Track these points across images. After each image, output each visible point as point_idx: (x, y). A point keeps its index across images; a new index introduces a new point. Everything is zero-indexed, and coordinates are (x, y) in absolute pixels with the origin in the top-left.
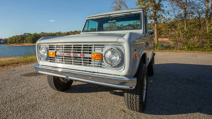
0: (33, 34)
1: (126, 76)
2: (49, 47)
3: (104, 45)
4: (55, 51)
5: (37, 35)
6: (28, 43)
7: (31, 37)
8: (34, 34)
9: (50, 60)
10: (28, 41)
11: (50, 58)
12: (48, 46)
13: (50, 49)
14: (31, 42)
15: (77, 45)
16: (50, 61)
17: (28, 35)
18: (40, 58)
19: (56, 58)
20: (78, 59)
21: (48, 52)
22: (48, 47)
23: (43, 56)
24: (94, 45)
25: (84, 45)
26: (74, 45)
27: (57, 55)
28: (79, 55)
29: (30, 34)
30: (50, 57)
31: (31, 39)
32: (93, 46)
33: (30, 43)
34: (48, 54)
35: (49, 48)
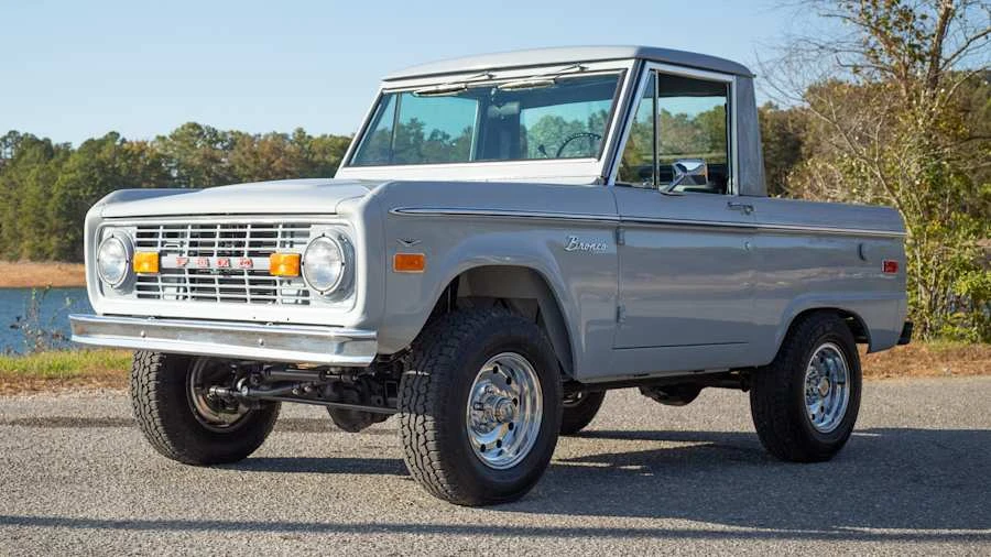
0: (80, 151)
1: (360, 327)
2: (139, 235)
3: (308, 225)
4: (159, 248)
5: (120, 163)
6: (15, 258)
7: (48, 181)
8: (92, 146)
9: (139, 288)
10: (18, 237)
11: (140, 279)
12: (136, 230)
13: (140, 244)
14: (54, 240)
15: (234, 226)
16: (139, 296)
17: (14, 162)
18: (101, 283)
19: (162, 279)
20: (233, 277)
21: (132, 253)
22: (134, 235)
23: (111, 273)
24: (285, 226)
25: (254, 226)
26: (223, 226)
27: (164, 266)
28: (236, 262)
29: (47, 150)
30: (139, 274)
31: (50, 214)
32: (280, 230)
33: (40, 255)
34: (130, 262)
35: (136, 239)
